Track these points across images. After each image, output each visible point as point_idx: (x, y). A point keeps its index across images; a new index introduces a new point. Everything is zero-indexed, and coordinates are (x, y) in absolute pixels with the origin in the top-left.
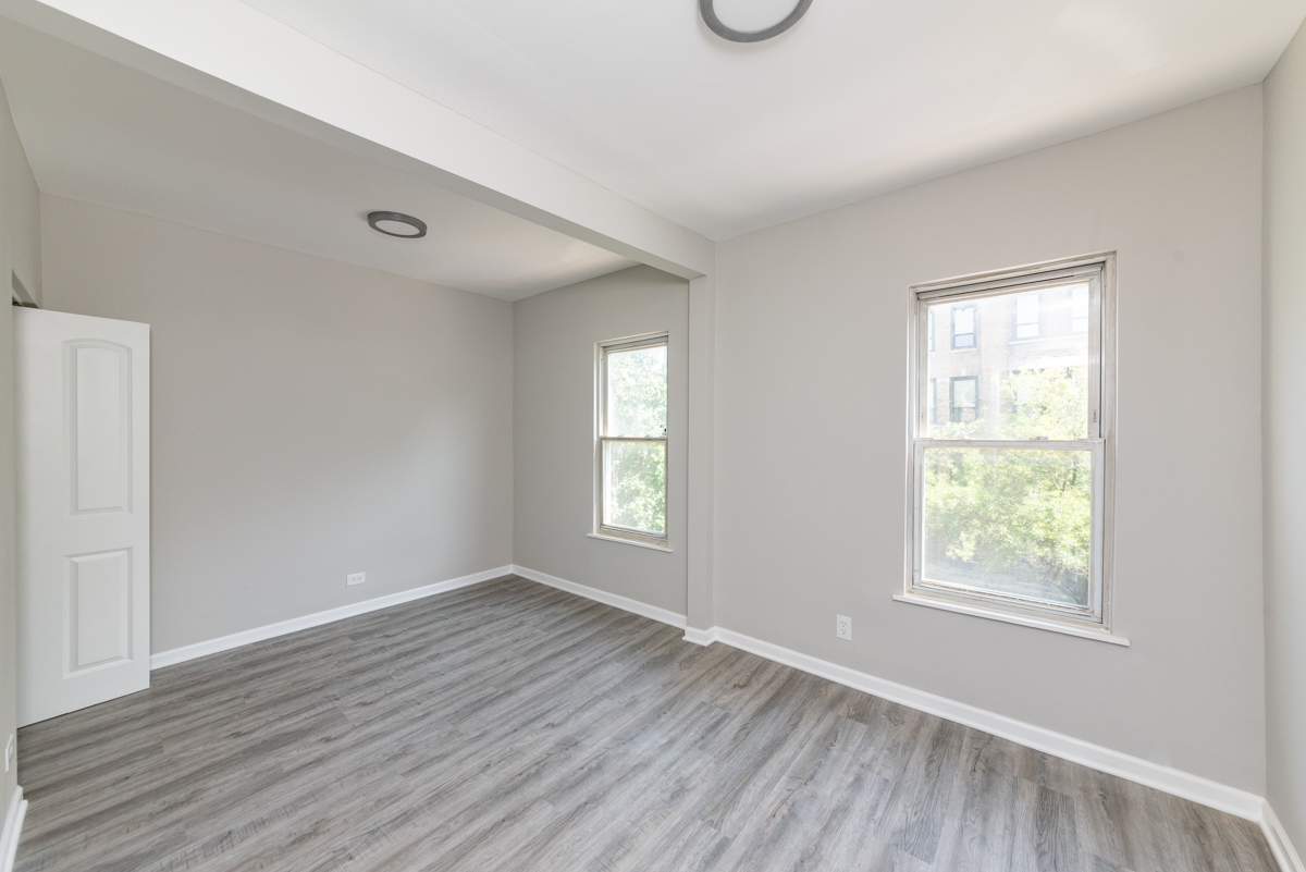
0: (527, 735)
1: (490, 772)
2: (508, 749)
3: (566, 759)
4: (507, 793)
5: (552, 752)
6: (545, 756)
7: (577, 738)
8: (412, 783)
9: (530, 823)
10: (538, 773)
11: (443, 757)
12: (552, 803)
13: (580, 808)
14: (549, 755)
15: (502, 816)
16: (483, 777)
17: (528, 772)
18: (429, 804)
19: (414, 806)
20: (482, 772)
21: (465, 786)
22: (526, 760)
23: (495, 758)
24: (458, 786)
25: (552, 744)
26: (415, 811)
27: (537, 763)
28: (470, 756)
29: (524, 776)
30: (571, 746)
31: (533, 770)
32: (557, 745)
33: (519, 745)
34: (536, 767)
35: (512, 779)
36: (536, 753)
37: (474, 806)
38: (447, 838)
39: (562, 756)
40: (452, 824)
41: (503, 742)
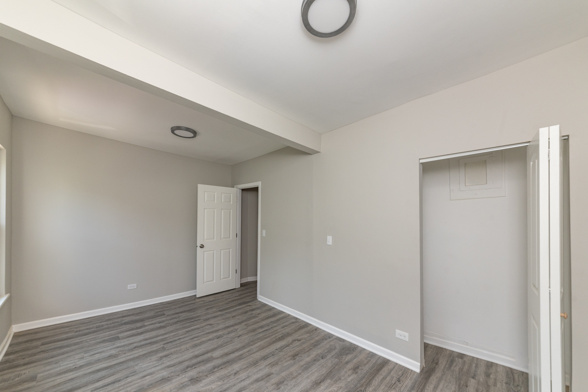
0: (214, 389)
1: (235, 371)
2: (225, 381)
3: (200, 373)
4: (228, 362)
5: (205, 377)
6: (208, 376)
7: (189, 383)
8: (267, 370)
9: (222, 352)
10: (214, 368)
11: (257, 381)
12: (212, 357)
13: (203, 354)
14: (207, 376)
15: (231, 355)
16: (238, 369)
17: (218, 369)
18: (257, 361)
19: (263, 361)
20: (238, 371)
21: (245, 366)
22: (218, 374)
23: (232, 377)
24: (247, 367)
25: (203, 381)
26: (262, 359)
27: (213, 372)
28: (244, 380)
29: (220, 368)
30: (194, 379)
31: (216, 369)
32: (201, 381)
33: (219, 383)
34: (214, 371)
35: (225, 367)
36: (212, 377)
37: (240, 359)
38: (249, 351)
39: (201, 374)
40: (248, 355)
41: (228, 385)
